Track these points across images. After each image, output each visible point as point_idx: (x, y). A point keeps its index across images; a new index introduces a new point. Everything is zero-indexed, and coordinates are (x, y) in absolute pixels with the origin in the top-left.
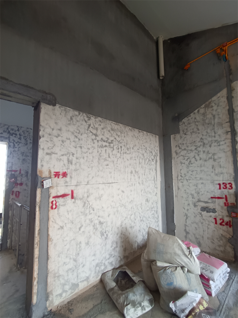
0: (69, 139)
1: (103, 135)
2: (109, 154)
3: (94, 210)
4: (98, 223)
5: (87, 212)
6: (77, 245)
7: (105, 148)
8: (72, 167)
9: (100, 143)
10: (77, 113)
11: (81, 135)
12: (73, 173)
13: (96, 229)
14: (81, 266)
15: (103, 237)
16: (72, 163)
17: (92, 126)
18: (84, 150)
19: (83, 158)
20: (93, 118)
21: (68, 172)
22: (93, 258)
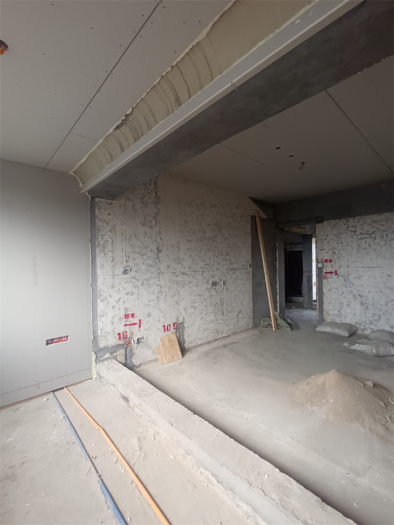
0: (333, 239)
1: (362, 229)
2: (370, 244)
3: (353, 285)
4: (358, 295)
5: (348, 285)
6: (340, 303)
7: (365, 240)
8: (336, 256)
9: (359, 237)
10: (337, 221)
11: (342, 235)
12: (336, 260)
13: (356, 299)
14: (343, 317)
15: (363, 306)
16: (335, 254)
17: (351, 225)
18: (344, 244)
19: (344, 250)
20: (351, 220)
21: (333, 259)
22: (353, 316)
